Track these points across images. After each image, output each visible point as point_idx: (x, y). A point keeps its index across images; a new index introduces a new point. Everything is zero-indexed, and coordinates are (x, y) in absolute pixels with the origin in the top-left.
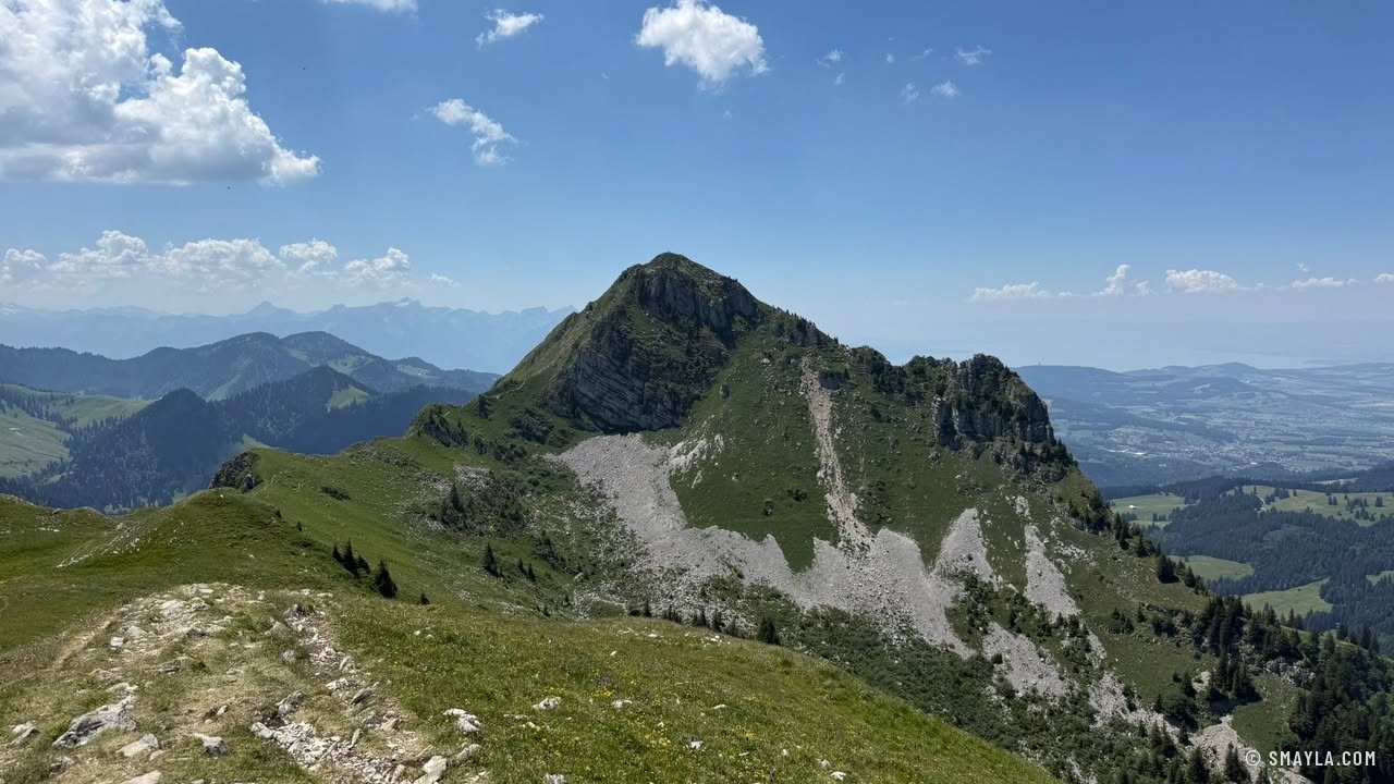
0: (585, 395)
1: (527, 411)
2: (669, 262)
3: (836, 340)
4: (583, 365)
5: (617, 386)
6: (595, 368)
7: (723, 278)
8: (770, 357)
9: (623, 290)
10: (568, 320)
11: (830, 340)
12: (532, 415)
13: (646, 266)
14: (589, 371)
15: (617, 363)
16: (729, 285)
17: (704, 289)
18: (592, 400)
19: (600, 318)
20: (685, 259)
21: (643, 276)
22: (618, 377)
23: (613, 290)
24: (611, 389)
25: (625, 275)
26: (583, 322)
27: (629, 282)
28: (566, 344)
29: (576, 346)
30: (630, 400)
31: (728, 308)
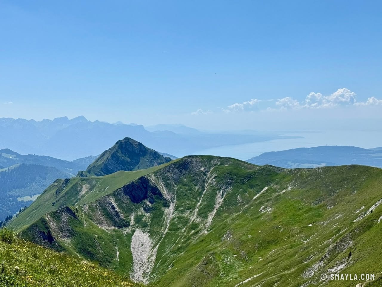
0: (110, 168)
1: (98, 172)
2: (127, 139)
3: (162, 156)
4: (109, 162)
5: (116, 166)
6: (112, 163)
7: (139, 143)
8: (148, 160)
9: (117, 146)
10: (105, 152)
11: (161, 155)
12: (99, 172)
13: (122, 140)
14: (111, 163)
15: (116, 162)
16: (140, 144)
17: (134, 145)
18: (111, 169)
19: (112, 152)
20: (130, 139)
21: (122, 143)
22: (117, 165)
23: (115, 146)
24: (115, 167)
25: (117, 143)
26: (108, 153)
27: (118, 144)
28: (105, 158)
29: (107, 158)
30: (119, 169)
31: (140, 149)
